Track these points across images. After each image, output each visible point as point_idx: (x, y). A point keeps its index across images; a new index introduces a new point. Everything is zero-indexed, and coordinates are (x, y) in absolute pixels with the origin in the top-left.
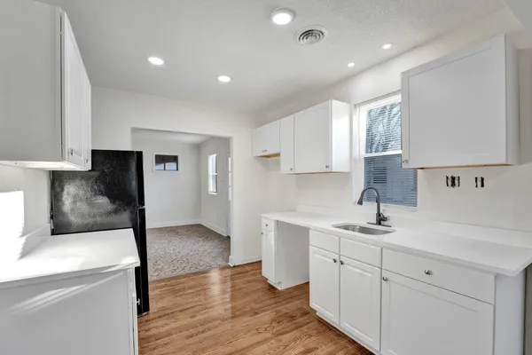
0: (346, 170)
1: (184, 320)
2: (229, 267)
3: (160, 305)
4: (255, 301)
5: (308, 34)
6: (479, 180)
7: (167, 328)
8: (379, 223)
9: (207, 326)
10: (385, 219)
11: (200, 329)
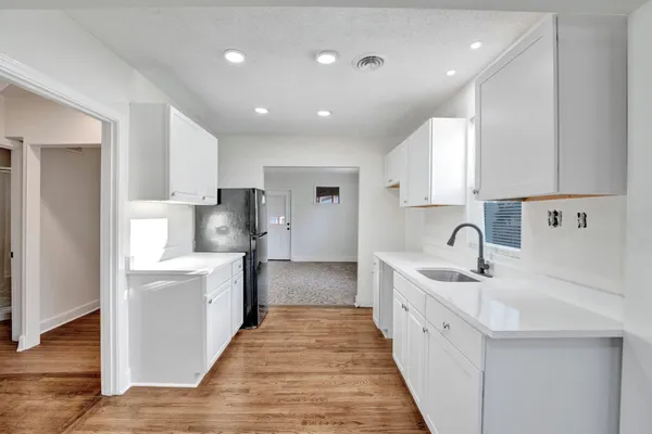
0: (459, 202)
1: (280, 340)
2: (354, 307)
3: (272, 324)
4: (350, 341)
5: (368, 60)
6: (582, 216)
7: (261, 341)
8: (482, 272)
9: (292, 348)
10: (487, 267)
11: (286, 349)
